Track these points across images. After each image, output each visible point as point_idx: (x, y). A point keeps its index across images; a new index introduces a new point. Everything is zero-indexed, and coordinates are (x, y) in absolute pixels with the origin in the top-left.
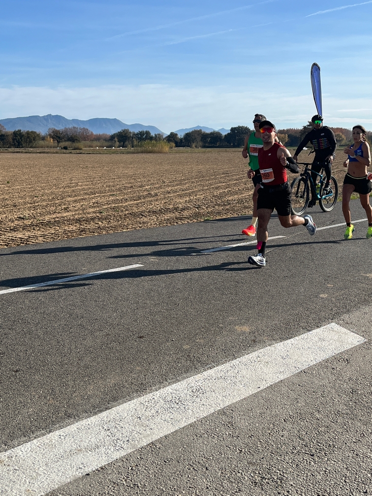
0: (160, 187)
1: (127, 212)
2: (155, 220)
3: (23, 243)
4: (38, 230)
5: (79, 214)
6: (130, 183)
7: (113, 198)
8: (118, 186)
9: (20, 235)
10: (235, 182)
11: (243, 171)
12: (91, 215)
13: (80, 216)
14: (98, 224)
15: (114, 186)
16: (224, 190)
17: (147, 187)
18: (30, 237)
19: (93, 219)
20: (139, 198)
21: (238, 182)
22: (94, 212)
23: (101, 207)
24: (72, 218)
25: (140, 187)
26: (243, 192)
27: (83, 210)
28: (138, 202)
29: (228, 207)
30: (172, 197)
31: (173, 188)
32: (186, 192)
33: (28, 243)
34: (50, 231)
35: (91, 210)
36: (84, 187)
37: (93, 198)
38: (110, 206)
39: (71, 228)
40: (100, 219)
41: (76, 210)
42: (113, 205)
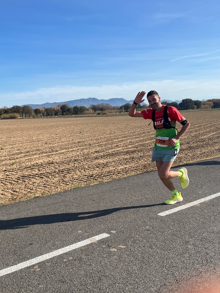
1: (150, 147)
3: (105, 166)
4: (109, 158)
5: (126, 149)
6: (141, 131)
7: (138, 139)
8: (137, 133)
9: (101, 161)
10: (198, 128)
11: (198, 122)
13: (127, 150)
14: (138, 154)
15: (134, 133)
16: (196, 133)
17: (152, 133)
18: (107, 163)
19: (135, 151)
22: (133, 147)
23: (135, 144)
24: (123, 151)
26: (207, 134)
27: (126, 146)
29: (205, 143)
33: (108, 166)
34: (116, 159)
35: (130, 146)
36: (119, 134)
37: (127, 139)
38: (139, 144)
39: (126, 157)
40: (138, 151)
41: (123, 147)
42: (141, 143)
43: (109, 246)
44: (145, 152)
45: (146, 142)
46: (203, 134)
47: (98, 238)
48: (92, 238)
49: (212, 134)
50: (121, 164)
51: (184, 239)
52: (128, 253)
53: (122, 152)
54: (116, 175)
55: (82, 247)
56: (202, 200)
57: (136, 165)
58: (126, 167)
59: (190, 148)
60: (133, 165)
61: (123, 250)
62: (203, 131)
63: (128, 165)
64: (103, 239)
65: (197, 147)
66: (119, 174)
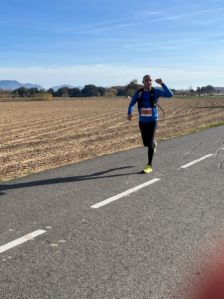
0: (63, 122)
1: (56, 138)
2: (77, 143)
4: (10, 151)
5: (28, 140)
6: (43, 119)
7: (40, 129)
8: (37, 121)
10: (105, 118)
11: (104, 111)
12: (35, 140)
13: (30, 141)
14: (43, 146)
15: (35, 122)
16: (103, 123)
17: (55, 122)
18: (8, 156)
19: (39, 143)
20: (56, 129)
21: (106, 117)
23: (38, 135)
24: (25, 142)
25: (51, 121)
26: (115, 124)
27: (28, 137)
28: (57, 131)
29: (114, 133)
30: (76, 128)
31: (72, 122)
32: (81, 124)
33: (9, 160)
34: (18, 151)
35: (32, 137)
36: (16, 122)
37: (28, 129)
38: (42, 134)
39: (29, 149)
40: (43, 143)
41: (24, 138)
42: (44, 134)
43: (48, 242)
44: (51, 144)
45: (51, 133)
46: (111, 124)
47: (33, 235)
48: (28, 235)
49: (120, 124)
50: (25, 158)
51: (122, 228)
52: (70, 247)
53: (24, 144)
54: (21, 170)
55: (19, 245)
56: (131, 191)
57: (43, 159)
58: (32, 160)
59: (100, 139)
60: (39, 158)
61: (64, 244)
62: (110, 121)
63: (33, 159)
64: (40, 235)
65: (107, 138)
66: (25, 169)
